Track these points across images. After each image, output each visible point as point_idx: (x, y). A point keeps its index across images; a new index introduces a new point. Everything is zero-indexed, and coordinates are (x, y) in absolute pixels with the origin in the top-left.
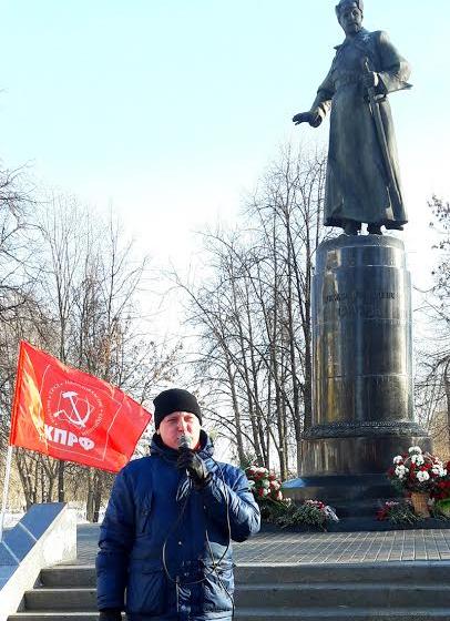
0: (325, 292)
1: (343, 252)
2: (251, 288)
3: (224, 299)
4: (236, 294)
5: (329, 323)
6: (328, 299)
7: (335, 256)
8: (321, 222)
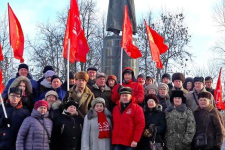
0: (106, 55)
1: (114, 41)
2: (59, 49)
3: (48, 52)
4: (53, 50)
5: (108, 66)
6: (107, 58)
7: (111, 42)
8: (105, 29)
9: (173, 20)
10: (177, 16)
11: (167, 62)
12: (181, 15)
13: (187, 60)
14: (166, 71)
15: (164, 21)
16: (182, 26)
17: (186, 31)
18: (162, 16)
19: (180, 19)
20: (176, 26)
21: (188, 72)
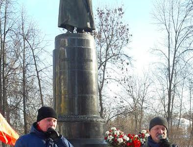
5: (62, 71)
7: (65, 42)
9: (112, 15)
10: (116, 10)
11: (105, 66)
12: (120, 9)
13: (128, 64)
14: (104, 76)
15: (101, 17)
16: (121, 23)
17: (128, 29)
18: (98, 11)
19: (120, 15)
20: (115, 22)
21: (129, 77)
